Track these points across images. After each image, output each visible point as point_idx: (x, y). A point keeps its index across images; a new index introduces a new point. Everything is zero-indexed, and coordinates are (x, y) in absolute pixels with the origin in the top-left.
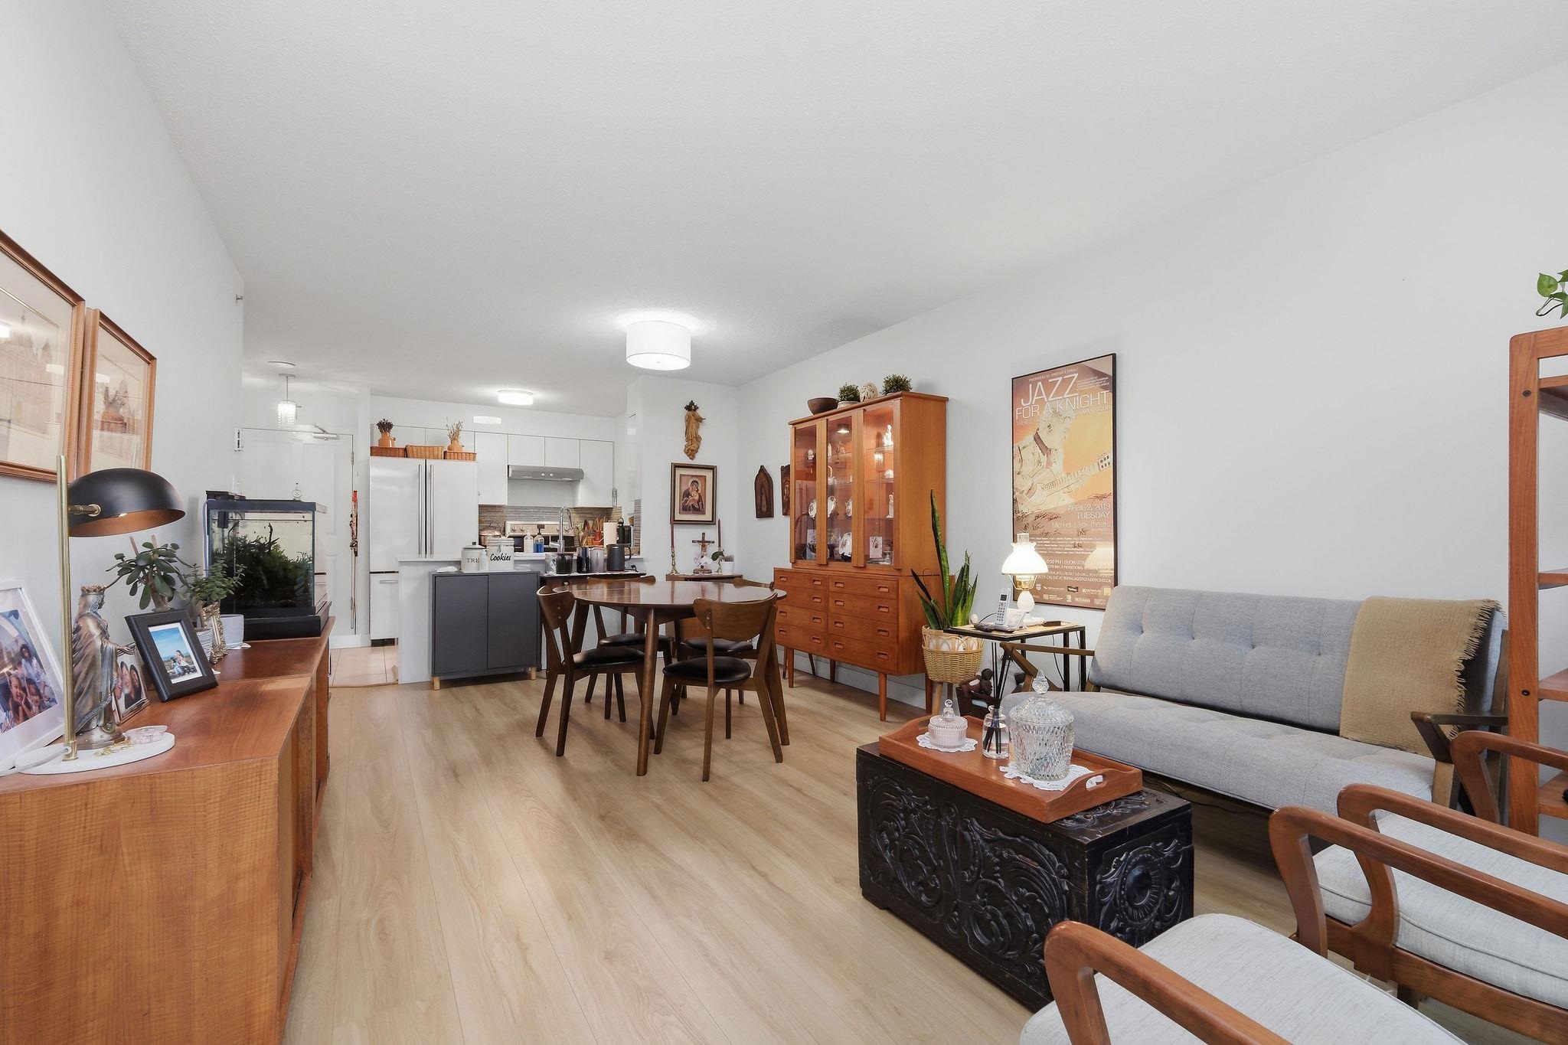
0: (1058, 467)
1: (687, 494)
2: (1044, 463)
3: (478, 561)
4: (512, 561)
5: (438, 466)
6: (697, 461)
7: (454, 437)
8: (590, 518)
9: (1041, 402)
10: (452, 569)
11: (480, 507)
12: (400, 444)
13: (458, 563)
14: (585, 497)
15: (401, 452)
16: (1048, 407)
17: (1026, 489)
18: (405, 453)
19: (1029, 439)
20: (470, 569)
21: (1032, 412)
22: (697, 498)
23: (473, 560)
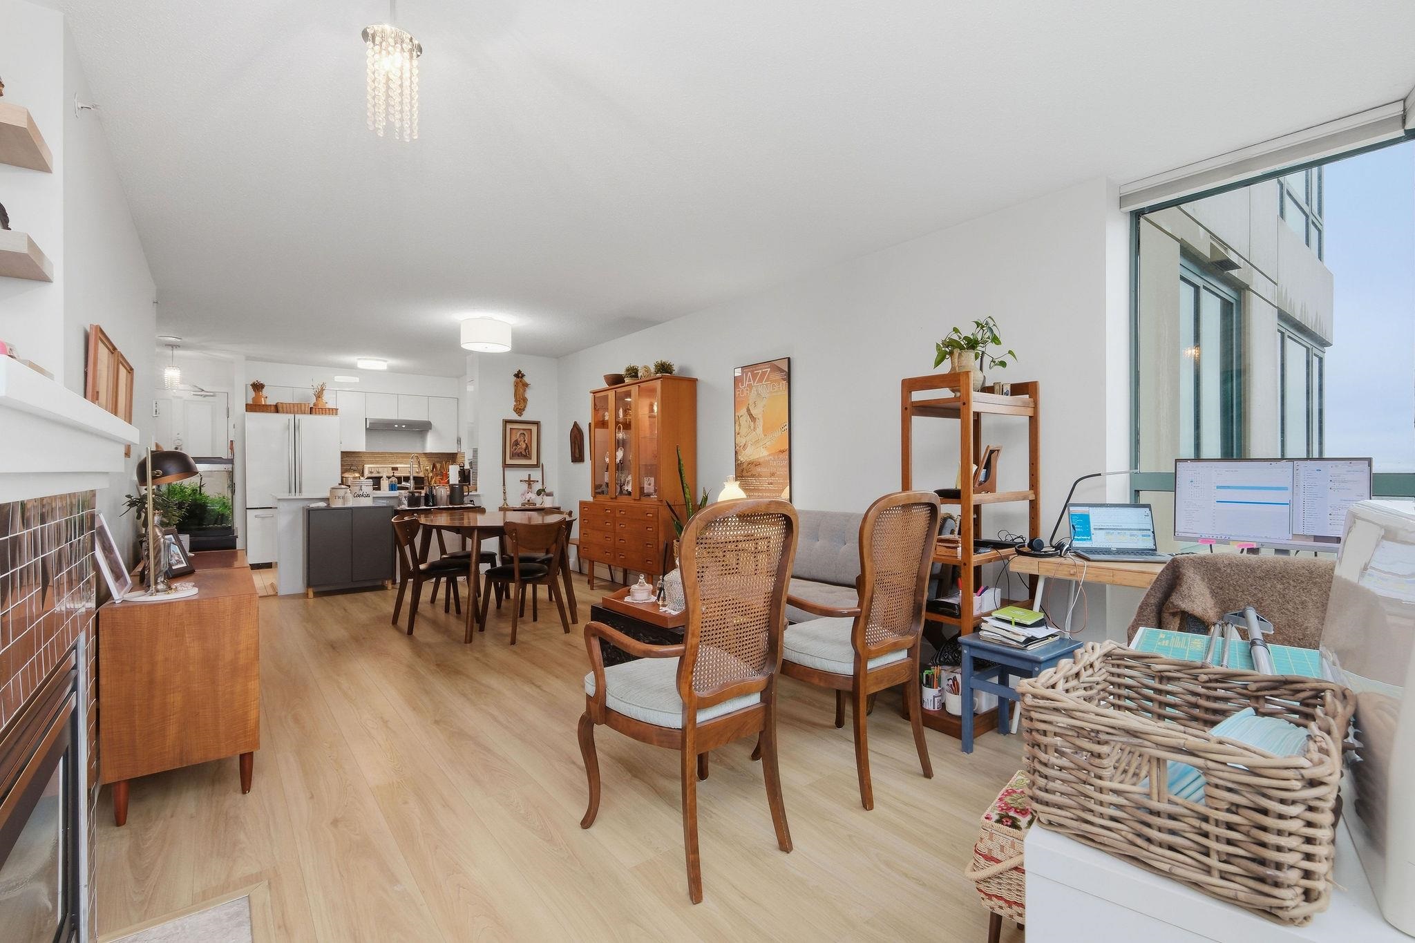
0: (760, 430)
1: (516, 443)
2: (752, 428)
3: (343, 498)
4: (371, 497)
5: (306, 420)
6: (523, 418)
7: (319, 395)
8: (438, 462)
9: (750, 386)
10: (322, 504)
11: (343, 453)
12: (271, 401)
13: (326, 500)
14: (432, 445)
15: (273, 408)
16: (754, 389)
17: (742, 444)
18: (276, 409)
19: (743, 411)
20: (337, 504)
21: (745, 392)
22: (524, 446)
23: (339, 498)
